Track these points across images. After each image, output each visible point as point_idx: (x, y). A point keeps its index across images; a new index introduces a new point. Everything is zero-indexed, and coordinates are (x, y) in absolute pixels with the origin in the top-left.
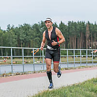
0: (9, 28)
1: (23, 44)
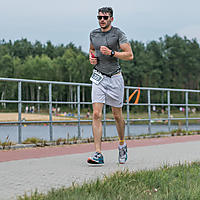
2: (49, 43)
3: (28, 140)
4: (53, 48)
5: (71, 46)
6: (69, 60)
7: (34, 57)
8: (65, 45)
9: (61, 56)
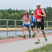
0: (30, 11)
3: (18, 35)
7: (13, 13)
8: (21, 10)
9: (20, 13)
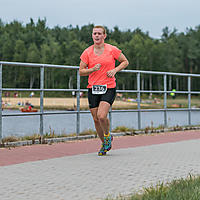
0: (165, 35)
1: (194, 68)
2: (116, 29)
4: (120, 33)
5: (138, 31)
6: (137, 46)
8: (132, 31)
9: (128, 41)
